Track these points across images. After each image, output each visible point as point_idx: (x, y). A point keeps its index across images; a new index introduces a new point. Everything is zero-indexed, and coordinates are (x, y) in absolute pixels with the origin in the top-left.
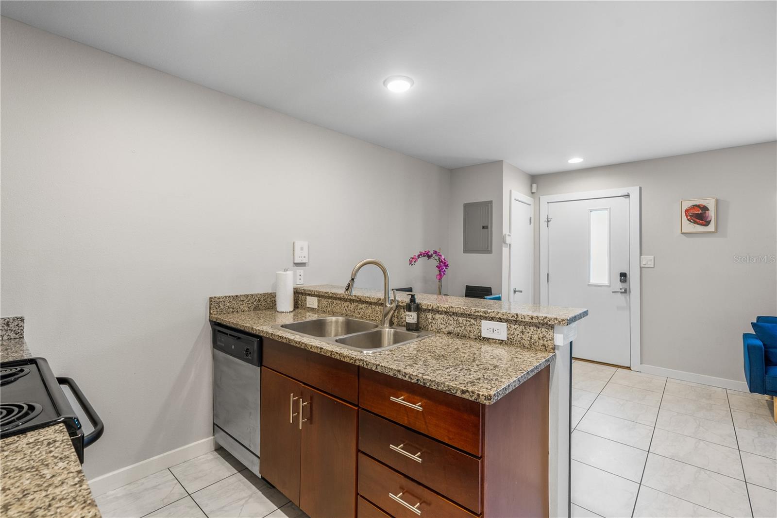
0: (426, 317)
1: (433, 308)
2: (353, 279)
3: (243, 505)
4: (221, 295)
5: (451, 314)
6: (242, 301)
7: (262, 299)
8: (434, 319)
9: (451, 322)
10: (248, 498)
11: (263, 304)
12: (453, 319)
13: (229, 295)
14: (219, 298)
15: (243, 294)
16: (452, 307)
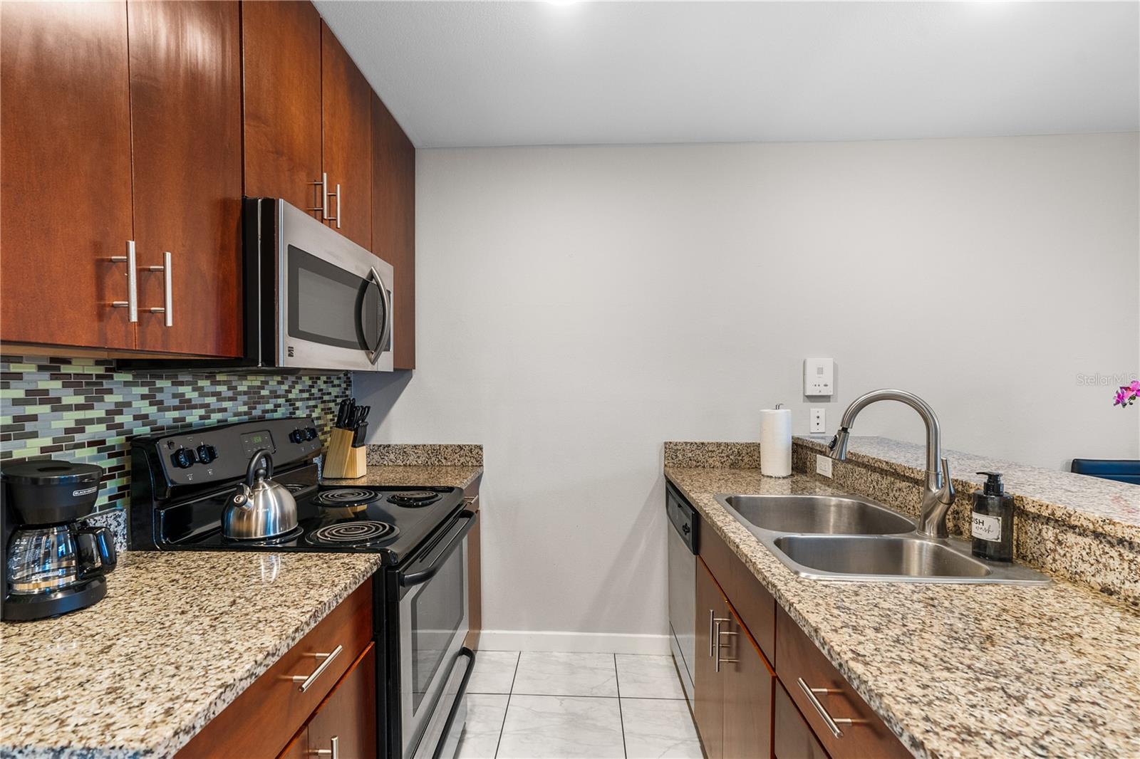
0: (1039, 534)
1: (1053, 514)
2: (845, 430)
3: (669, 748)
4: (679, 441)
5: (1114, 541)
6: (711, 451)
7: (744, 452)
8: (1060, 543)
9: (1111, 561)
10: (679, 742)
11: (746, 459)
12: (1120, 555)
13: (692, 441)
14: (676, 445)
15: (714, 441)
16: (1112, 523)
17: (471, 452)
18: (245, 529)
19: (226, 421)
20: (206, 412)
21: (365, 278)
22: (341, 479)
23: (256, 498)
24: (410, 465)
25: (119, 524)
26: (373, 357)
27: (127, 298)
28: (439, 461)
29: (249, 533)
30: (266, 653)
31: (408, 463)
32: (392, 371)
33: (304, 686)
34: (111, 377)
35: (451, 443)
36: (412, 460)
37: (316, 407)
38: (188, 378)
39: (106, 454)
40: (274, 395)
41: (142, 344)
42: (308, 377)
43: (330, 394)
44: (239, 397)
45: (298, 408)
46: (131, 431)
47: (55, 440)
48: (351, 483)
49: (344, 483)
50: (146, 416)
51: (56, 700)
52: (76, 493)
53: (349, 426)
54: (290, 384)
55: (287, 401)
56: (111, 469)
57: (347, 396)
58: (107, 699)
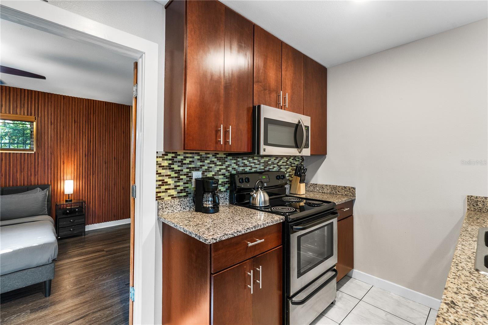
17: (350, 190)
18: (254, 203)
19: (257, 171)
20: (251, 168)
21: (297, 123)
22: (296, 194)
23: (257, 194)
24: (324, 193)
25: (227, 196)
26: (299, 150)
27: (221, 139)
28: (336, 192)
29: (255, 205)
30: (237, 231)
31: (324, 191)
32: (310, 155)
33: (249, 245)
34: (227, 158)
35: (341, 185)
36: (325, 191)
37: (289, 168)
38: (246, 158)
39: (225, 178)
40: (273, 163)
41: (225, 149)
42: (286, 158)
43: (295, 164)
44: (261, 164)
45: (281, 168)
46: (231, 172)
47: (215, 173)
48: (298, 196)
49: (295, 196)
50: (235, 168)
51: (200, 227)
52: (213, 185)
53: (300, 176)
54: (279, 160)
55: (277, 166)
56: (226, 182)
57: (302, 165)
58: (207, 229)
